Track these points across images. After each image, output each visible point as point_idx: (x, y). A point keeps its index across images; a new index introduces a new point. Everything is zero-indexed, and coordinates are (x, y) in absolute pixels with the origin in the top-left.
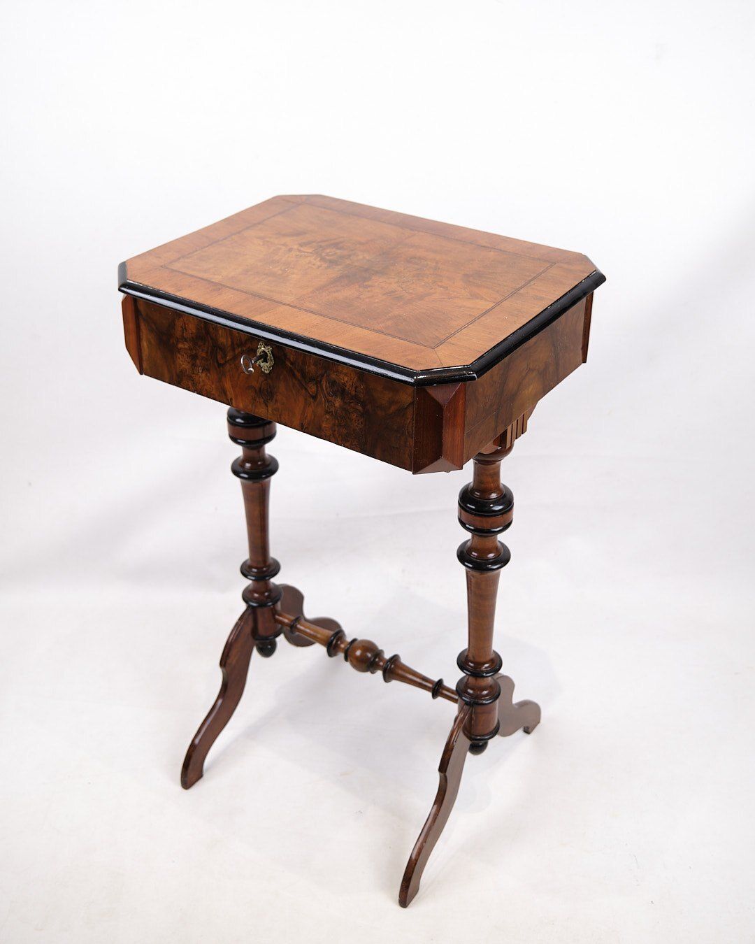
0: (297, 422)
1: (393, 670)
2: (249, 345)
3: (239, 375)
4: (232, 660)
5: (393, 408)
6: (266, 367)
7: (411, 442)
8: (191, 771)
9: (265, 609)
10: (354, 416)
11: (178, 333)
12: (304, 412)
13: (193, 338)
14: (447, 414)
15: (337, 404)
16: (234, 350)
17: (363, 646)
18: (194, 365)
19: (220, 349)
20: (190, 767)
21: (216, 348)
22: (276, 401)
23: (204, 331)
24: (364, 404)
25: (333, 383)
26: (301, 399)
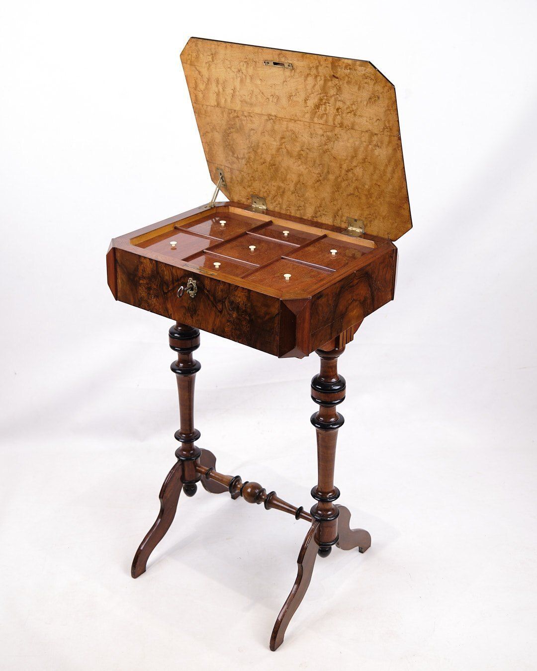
0: (210, 327)
1: (271, 501)
2: (183, 280)
3: (176, 299)
4: (168, 494)
5: (267, 317)
6: (192, 293)
7: (278, 338)
8: (138, 567)
9: (190, 462)
10: (244, 323)
11: (140, 274)
12: (215, 321)
13: (149, 277)
14: (298, 321)
15: (234, 316)
16: (173, 283)
17: (252, 486)
18: (149, 294)
19: (165, 283)
20: (138, 563)
21: (163, 283)
22: (198, 315)
23: (155, 272)
24: (250, 315)
25: (232, 303)
26: (213, 313)
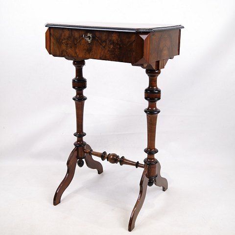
1: (123, 161)
5: (129, 44)
6: (89, 41)
9: (81, 147)
10: (116, 50)
11: (63, 37)
12: (101, 53)
13: (67, 38)
14: (145, 43)
15: (111, 47)
17: (113, 155)
18: (67, 47)
21: (75, 39)
22: (92, 52)
24: (120, 45)
25: (110, 41)
26: (100, 49)
